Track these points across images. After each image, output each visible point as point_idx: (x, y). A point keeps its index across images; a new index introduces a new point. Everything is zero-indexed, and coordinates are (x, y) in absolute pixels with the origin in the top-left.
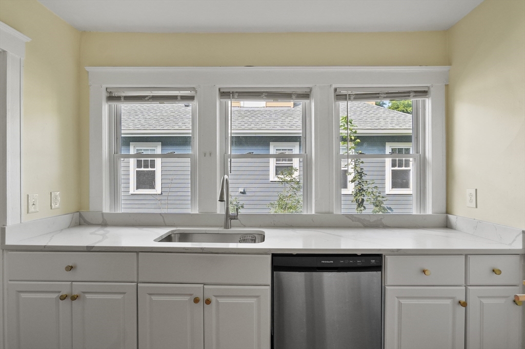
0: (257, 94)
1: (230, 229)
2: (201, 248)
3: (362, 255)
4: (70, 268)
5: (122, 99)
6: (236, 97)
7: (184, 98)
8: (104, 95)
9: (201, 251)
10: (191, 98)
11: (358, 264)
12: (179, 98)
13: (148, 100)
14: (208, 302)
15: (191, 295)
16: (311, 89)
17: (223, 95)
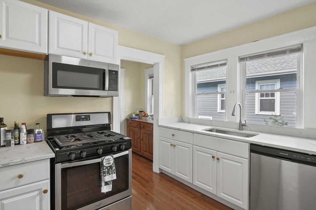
0: (262, 56)
1: (242, 131)
2: (216, 135)
3: (313, 155)
4: (173, 135)
5: (196, 70)
6: (248, 59)
7: (221, 65)
8: (190, 69)
9: (216, 136)
10: (225, 64)
11: (308, 160)
12: (219, 65)
13: (206, 68)
14: (218, 159)
15: (212, 155)
16: (302, 45)
17: (242, 60)
